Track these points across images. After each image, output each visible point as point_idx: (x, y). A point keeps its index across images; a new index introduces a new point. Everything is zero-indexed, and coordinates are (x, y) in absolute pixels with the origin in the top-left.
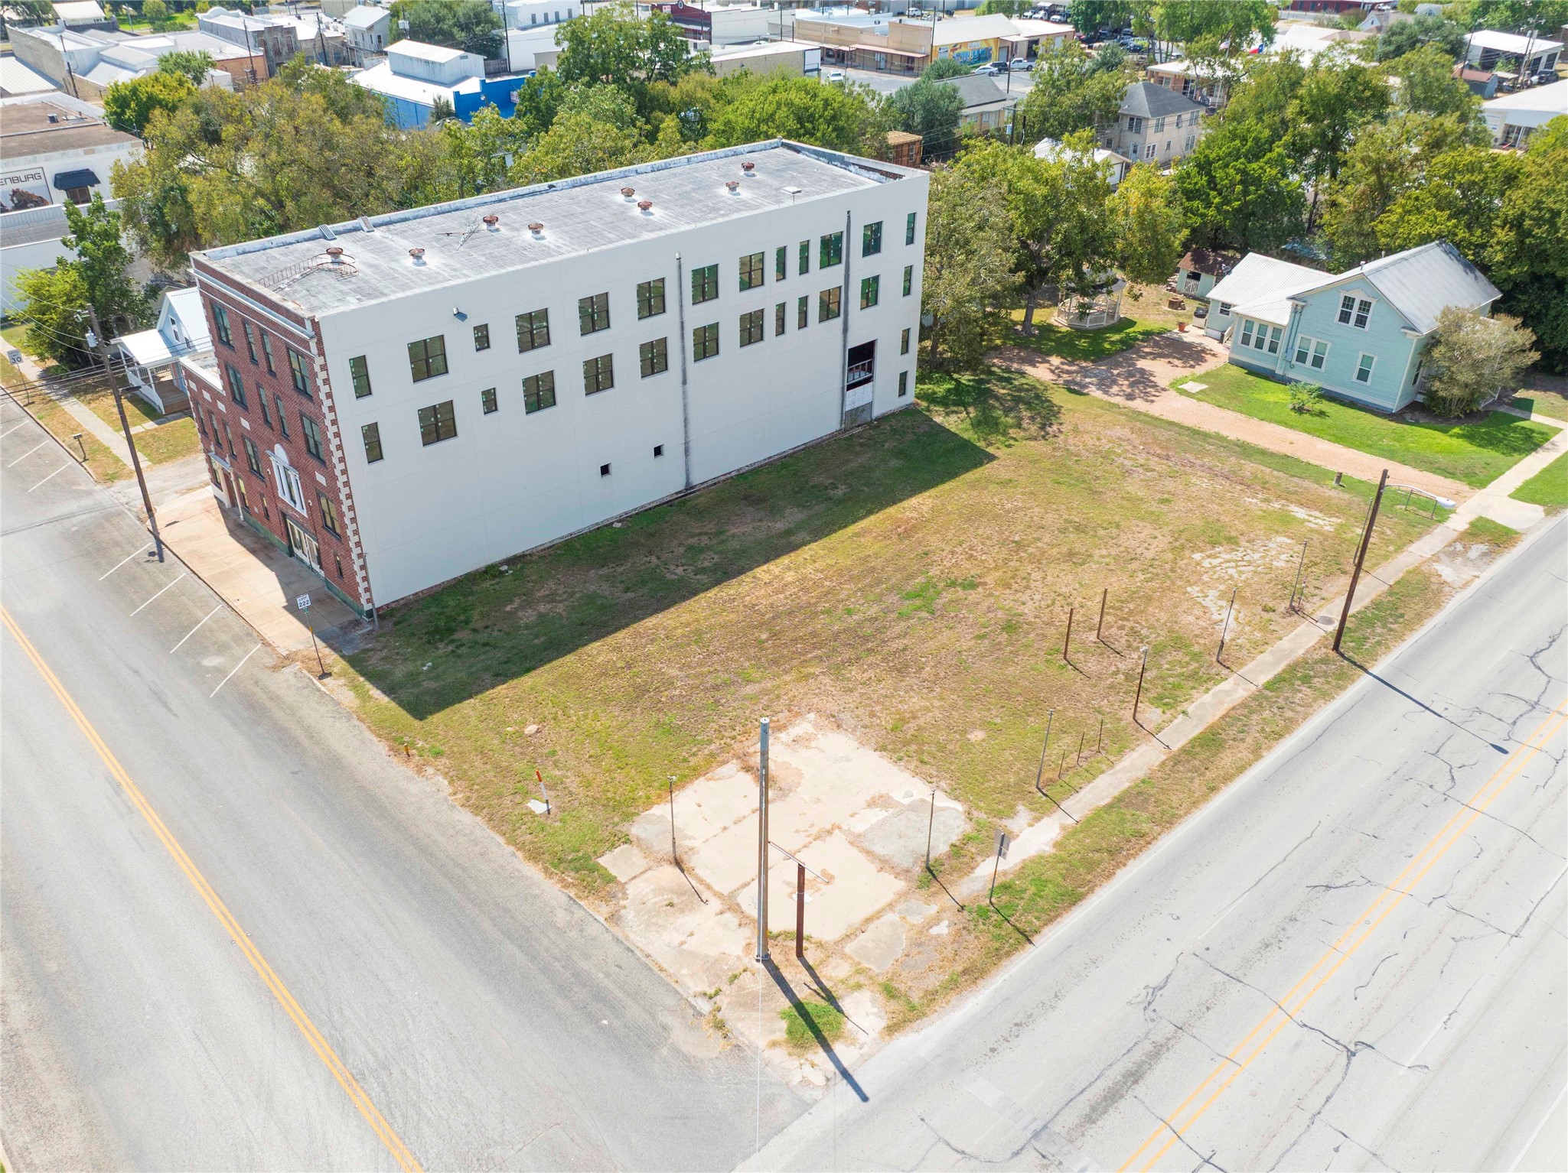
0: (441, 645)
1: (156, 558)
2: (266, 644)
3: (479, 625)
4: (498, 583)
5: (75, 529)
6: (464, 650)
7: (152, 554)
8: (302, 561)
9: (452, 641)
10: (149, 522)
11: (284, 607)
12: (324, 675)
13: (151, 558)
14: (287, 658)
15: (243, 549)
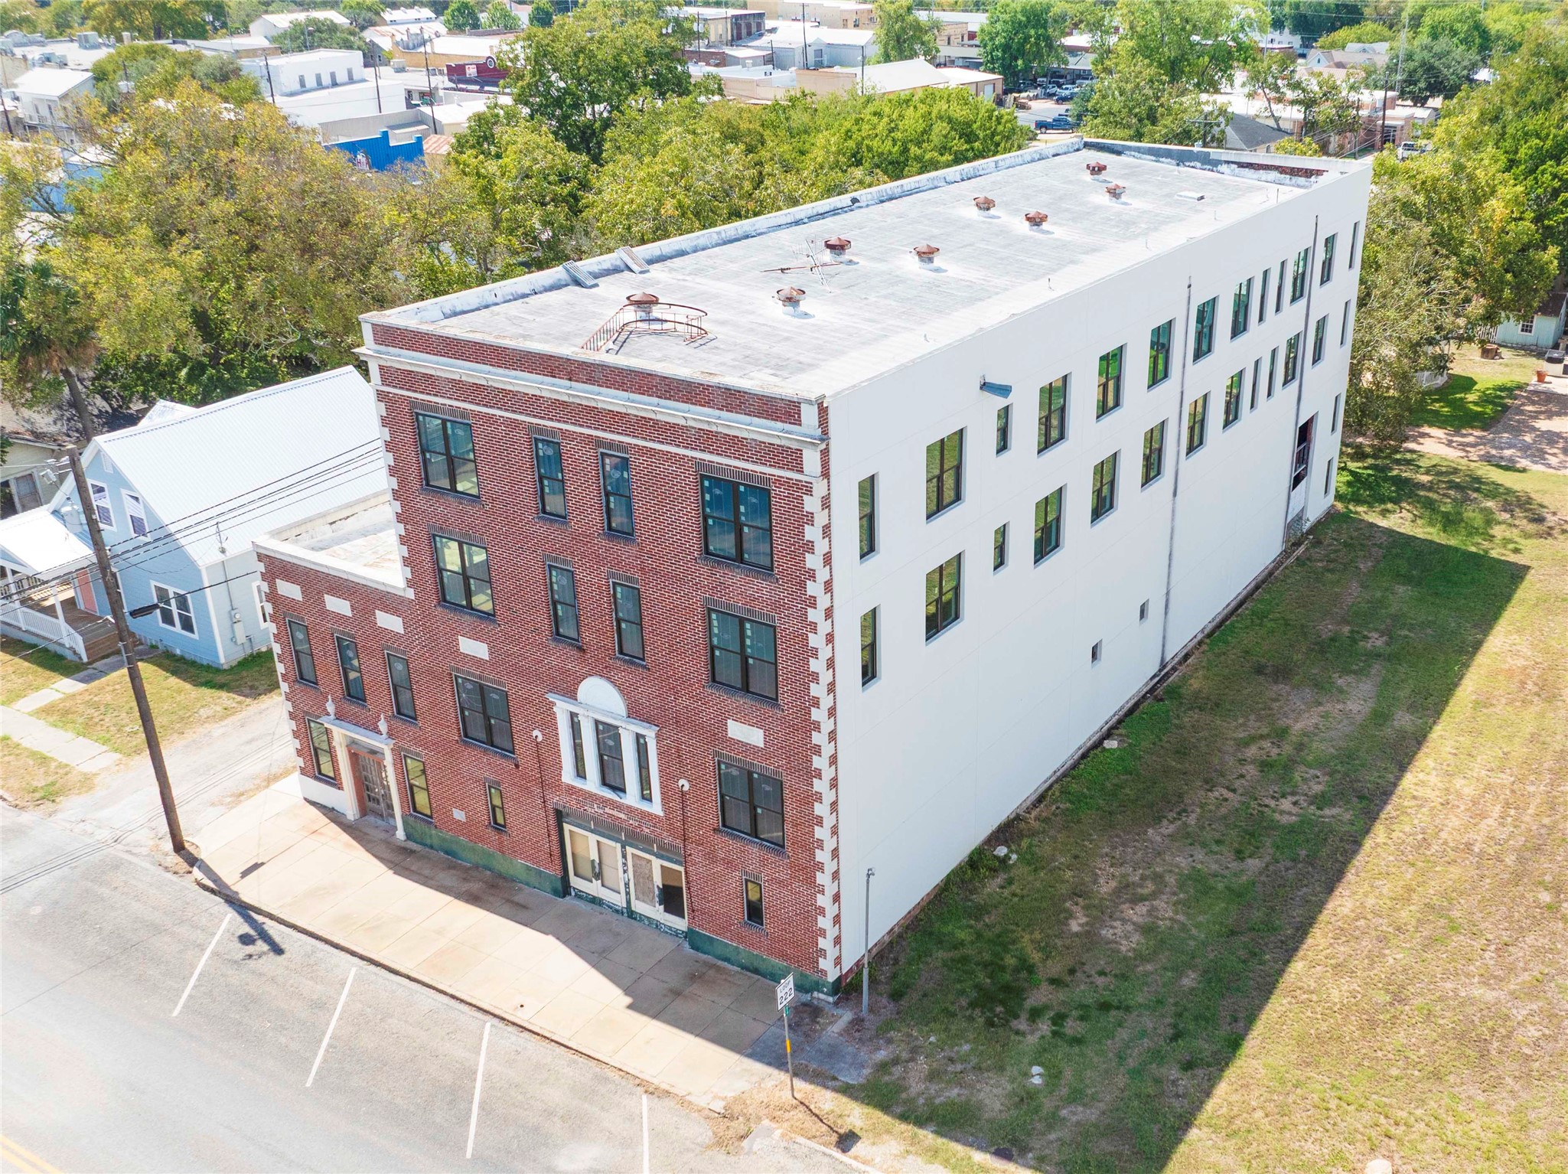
0: (1022, 1024)
1: (261, 946)
2: (653, 1091)
3: (1055, 967)
4: (1010, 881)
5: (37, 910)
6: (1071, 1027)
7: (246, 940)
8: (595, 901)
9: (1035, 1014)
10: (197, 873)
11: (630, 1007)
12: (847, 1141)
13: (250, 949)
14: (727, 1116)
15: (451, 898)
